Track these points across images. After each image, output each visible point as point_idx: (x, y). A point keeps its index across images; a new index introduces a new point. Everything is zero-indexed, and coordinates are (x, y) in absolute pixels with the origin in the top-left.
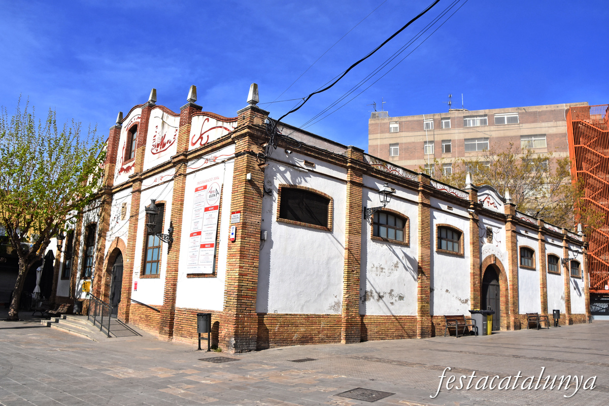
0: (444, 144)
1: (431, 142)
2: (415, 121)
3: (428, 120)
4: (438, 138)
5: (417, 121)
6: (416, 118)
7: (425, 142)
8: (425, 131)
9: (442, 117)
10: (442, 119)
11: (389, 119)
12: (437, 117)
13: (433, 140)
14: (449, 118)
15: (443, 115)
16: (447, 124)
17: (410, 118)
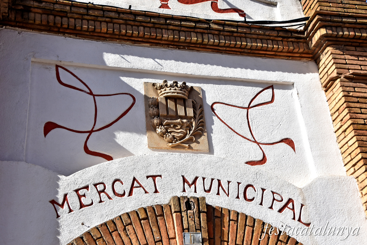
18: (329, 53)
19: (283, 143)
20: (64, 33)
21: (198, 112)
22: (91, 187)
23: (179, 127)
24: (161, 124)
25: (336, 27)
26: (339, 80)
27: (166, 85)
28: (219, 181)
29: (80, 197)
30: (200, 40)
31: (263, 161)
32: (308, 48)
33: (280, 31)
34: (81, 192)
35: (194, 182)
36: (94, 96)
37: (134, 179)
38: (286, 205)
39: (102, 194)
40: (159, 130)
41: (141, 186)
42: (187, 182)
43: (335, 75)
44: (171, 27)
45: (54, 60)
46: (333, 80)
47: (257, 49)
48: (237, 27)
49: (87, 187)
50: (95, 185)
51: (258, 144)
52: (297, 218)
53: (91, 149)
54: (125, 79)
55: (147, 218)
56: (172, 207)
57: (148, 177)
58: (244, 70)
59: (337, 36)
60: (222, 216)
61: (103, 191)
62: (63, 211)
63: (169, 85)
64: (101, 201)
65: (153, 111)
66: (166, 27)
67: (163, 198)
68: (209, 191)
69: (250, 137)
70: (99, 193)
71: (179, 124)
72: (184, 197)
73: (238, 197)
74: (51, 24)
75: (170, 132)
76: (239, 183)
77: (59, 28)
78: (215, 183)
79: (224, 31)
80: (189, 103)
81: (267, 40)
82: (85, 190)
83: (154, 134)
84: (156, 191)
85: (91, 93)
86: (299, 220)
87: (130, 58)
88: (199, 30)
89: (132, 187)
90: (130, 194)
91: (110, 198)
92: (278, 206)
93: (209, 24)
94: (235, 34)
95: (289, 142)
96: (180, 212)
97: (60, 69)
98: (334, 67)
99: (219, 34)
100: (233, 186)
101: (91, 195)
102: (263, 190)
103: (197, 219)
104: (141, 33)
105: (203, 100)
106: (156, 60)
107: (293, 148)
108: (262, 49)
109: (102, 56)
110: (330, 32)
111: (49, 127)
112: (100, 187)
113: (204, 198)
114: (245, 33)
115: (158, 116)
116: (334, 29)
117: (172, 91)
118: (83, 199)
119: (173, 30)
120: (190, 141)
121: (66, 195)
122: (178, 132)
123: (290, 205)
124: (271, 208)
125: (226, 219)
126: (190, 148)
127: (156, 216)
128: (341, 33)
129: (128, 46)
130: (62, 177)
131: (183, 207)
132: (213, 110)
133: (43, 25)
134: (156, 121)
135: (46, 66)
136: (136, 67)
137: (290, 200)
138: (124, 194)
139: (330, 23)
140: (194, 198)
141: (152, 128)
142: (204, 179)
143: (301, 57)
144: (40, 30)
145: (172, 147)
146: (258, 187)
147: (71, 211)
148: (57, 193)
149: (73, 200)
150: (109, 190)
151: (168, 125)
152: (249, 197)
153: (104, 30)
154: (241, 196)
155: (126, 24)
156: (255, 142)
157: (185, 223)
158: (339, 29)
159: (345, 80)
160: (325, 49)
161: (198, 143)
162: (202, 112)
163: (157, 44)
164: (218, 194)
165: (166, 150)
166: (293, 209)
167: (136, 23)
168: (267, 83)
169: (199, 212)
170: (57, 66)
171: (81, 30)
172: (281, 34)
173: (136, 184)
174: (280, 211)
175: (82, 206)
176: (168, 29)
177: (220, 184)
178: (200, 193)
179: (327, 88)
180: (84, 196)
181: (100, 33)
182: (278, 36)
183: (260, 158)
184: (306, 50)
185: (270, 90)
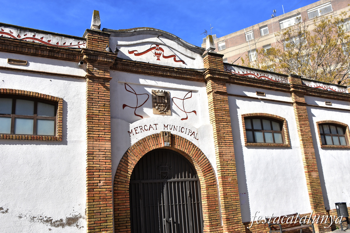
0: (266, 49)
1: (253, 50)
2: (238, 36)
3: (249, 32)
4: (259, 46)
5: (240, 35)
6: (239, 33)
7: (249, 52)
8: (247, 42)
9: (260, 26)
10: (260, 28)
11: (217, 40)
12: (256, 27)
13: (255, 48)
14: (266, 26)
15: (261, 25)
16: (265, 32)
17: (233, 35)
18: (210, 82)
19: (193, 112)
20: (127, 71)
21: (168, 101)
22: (138, 127)
23: (162, 106)
24: (157, 105)
25: (213, 74)
26: (212, 93)
27: (159, 92)
28: (174, 126)
29: (136, 130)
30: (170, 75)
31: (187, 118)
32: (204, 78)
33: (196, 72)
34: (136, 129)
35: (167, 126)
36: (137, 95)
37: (150, 125)
38: (192, 134)
39: (142, 130)
40: (156, 108)
41: (152, 127)
42: (165, 126)
43: (211, 90)
44: (161, 70)
45: (124, 82)
46: (211, 92)
47: (188, 78)
48: (182, 70)
49: (137, 127)
50: (140, 127)
51: (186, 112)
52: (195, 138)
53: (136, 114)
54: (146, 88)
55: (154, 138)
56: (161, 134)
57: (154, 124)
58: (183, 85)
59: (213, 77)
60: (175, 137)
61: (142, 129)
62: (131, 135)
63: (160, 92)
64: (141, 132)
65: (154, 101)
66: (159, 70)
67: (159, 131)
68: (171, 129)
69: (183, 110)
70: (141, 129)
71: (163, 105)
72: (165, 132)
73: (179, 131)
74: (124, 69)
75: (160, 108)
76: (180, 127)
77: (126, 70)
78: (173, 127)
79: (178, 71)
80: (166, 98)
81: (191, 75)
82: (137, 128)
83: (155, 109)
84: (156, 129)
85: (136, 94)
86: (196, 138)
87: (147, 81)
88: (170, 71)
89: (150, 128)
90: (149, 130)
91: (144, 131)
92: (190, 134)
93: (173, 69)
94: (182, 73)
95: (195, 112)
96: (164, 136)
97: (126, 85)
98: (211, 88)
99: (176, 72)
100: (178, 127)
101: (139, 130)
102: (187, 129)
103: (168, 138)
104: (152, 72)
105: (170, 96)
106: (156, 81)
107: (196, 114)
108: (189, 78)
109: (139, 80)
110: (211, 76)
111: (124, 106)
112: (141, 128)
113: (170, 132)
114: (185, 72)
115: (156, 102)
116: (213, 75)
117: (161, 94)
118: (136, 131)
119: (162, 71)
120: (165, 111)
121: (132, 130)
122: (162, 108)
123: (194, 134)
124: (188, 134)
125: (176, 138)
126: (165, 114)
127: (157, 137)
128: (215, 76)
129: (147, 76)
130: (130, 124)
131: (164, 135)
132: (173, 100)
133: (121, 69)
134: (156, 104)
135: (121, 83)
136: (149, 84)
137: (194, 132)
138: (147, 130)
139: (212, 73)
140: (167, 132)
141: (154, 107)
142: (170, 125)
143: (201, 81)
144: (120, 70)
145: (160, 113)
146: (185, 128)
147: (133, 135)
148: (129, 129)
149: (134, 131)
150: (143, 129)
151: (159, 106)
152: (182, 131)
153: (140, 70)
154: (180, 131)
155: (147, 69)
156: (185, 112)
157: (165, 139)
158: (214, 75)
159: (214, 93)
160: (209, 80)
161: (168, 112)
162: (169, 101)
163: (156, 75)
164: (174, 130)
165: (158, 114)
166: (194, 135)
167: (150, 68)
168: (190, 90)
169: (169, 136)
170: (125, 84)
171: (132, 71)
172: (196, 73)
173: (151, 127)
174: (191, 135)
175: (136, 133)
176: (160, 70)
177: (174, 127)
178: (169, 130)
179: (208, 94)
180: (137, 130)
181: (139, 71)
182: (195, 74)
183: (186, 117)
184: (203, 79)
185: (191, 93)
